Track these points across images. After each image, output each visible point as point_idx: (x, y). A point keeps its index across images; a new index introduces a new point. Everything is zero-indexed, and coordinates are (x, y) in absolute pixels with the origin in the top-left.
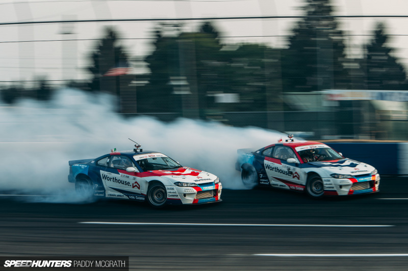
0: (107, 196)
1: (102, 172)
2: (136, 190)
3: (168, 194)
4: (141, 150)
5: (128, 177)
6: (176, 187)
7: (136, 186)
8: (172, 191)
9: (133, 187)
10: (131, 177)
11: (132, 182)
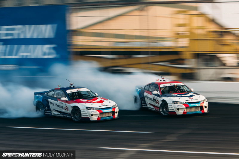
0: (52, 115)
1: (49, 100)
2: (66, 111)
3: (82, 114)
4: (74, 86)
5: (62, 103)
6: (86, 110)
7: (66, 109)
8: (84, 113)
9: (65, 109)
10: (64, 103)
11: (64, 106)
